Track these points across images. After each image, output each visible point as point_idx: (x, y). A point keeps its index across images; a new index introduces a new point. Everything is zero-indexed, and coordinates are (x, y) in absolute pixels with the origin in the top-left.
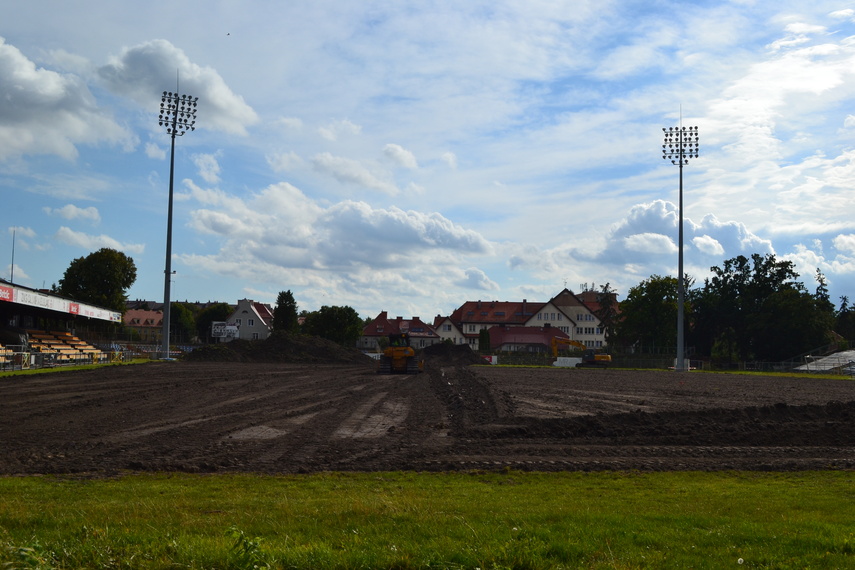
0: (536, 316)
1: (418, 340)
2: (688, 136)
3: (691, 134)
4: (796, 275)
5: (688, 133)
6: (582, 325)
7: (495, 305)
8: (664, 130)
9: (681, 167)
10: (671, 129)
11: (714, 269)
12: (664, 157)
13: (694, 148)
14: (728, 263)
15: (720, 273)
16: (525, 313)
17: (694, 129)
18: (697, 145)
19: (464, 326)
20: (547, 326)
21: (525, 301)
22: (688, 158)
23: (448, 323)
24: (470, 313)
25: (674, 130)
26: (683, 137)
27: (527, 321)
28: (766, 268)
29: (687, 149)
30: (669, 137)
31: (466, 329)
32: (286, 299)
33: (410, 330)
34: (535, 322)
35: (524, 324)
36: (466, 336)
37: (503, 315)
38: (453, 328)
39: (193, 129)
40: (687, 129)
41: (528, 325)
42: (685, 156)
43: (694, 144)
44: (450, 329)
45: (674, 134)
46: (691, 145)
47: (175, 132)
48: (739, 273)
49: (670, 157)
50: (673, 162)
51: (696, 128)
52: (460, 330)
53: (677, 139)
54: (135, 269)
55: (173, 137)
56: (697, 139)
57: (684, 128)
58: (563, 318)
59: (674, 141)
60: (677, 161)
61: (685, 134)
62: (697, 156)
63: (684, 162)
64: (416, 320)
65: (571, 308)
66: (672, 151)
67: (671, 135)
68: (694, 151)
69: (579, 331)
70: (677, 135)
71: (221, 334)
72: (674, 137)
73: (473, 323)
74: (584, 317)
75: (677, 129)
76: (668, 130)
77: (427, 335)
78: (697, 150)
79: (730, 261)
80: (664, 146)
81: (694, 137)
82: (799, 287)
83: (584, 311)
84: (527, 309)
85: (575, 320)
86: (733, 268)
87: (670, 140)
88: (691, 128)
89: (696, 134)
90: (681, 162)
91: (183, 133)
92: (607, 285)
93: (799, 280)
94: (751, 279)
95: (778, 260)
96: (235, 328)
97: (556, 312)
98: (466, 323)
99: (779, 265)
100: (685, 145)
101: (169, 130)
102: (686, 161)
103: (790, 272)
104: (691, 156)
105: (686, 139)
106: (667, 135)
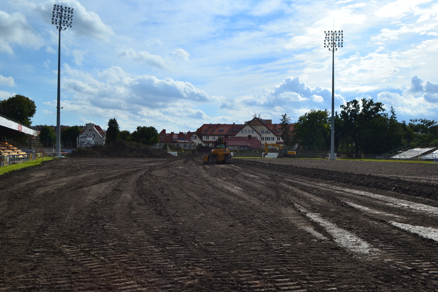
0: (241, 132)
1: (183, 144)
2: (338, 35)
3: (339, 35)
4: (383, 110)
5: (338, 34)
6: (264, 136)
7: (218, 126)
8: (325, 32)
9: (333, 52)
10: (329, 32)
11: (342, 106)
12: (325, 47)
13: (340, 42)
14: (348, 104)
15: (345, 109)
16: (235, 130)
17: (341, 32)
18: (342, 40)
19: (203, 137)
20: (250, 136)
21: (234, 123)
22: (337, 47)
23: (195, 135)
24: (206, 130)
25: (330, 32)
26: (335, 36)
27: (236, 134)
28: (368, 106)
29: (337, 43)
30: (328, 36)
31: (204, 138)
32: (113, 123)
33: (178, 139)
34: (239, 135)
35: (234, 135)
36: (204, 142)
37: (223, 131)
38: (198, 138)
39: (71, 26)
40: (337, 32)
41: (237, 136)
42: (336, 46)
43: (340, 40)
44: (196, 138)
45: (331, 34)
46: (339, 41)
47: (61, 28)
48: (354, 108)
49: (328, 47)
50: (329, 49)
51: (342, 31)
52: (201, 139)
53: (332, 37)
54: (36, 107)
55: (60, 31)
56: (342, 37)
57: (336, 31)
58: (255, 132)
59: (330, 38)
60: (332, 49)
61: (336, 35)
62: (342, 46)
63: (335, 50)
64: (181, 134)
65: (258, 127)
66: (329, 43)
67: (329, 35)
68: (341, 44)
69: (262, 139)
70: (332, 35)
71: (84, 142)
72: (330, 36)
73: (208, 135)
74: (265, 132)
75: (332, 32)
76: (327, 32)
77: (188, 142)
78: (342, 43)
79: (350, 103)
80: (325, 41)
81: (341, 36)
82: (385, 116)
83: (265, 129)
84: (235, 128)
85: (260, 133)
86: (351, 106)
87: (328, 38)
88: (339, 31)
89: (342, 35)
90: (333, 49)
91: (65, 29)
92: (285, 115)
93: (385, 112)
94: (360, 112)
95: (375, 102)
96: (91, 139)
97: (251, 129)
98: (204, 135)
99: (375, 104)
100: (336, 41)
101: (57, 27)
102: (336, 49)
103: (381, 108)
104: (339, 46)
105: (336, 37)
106: (327, 35)
